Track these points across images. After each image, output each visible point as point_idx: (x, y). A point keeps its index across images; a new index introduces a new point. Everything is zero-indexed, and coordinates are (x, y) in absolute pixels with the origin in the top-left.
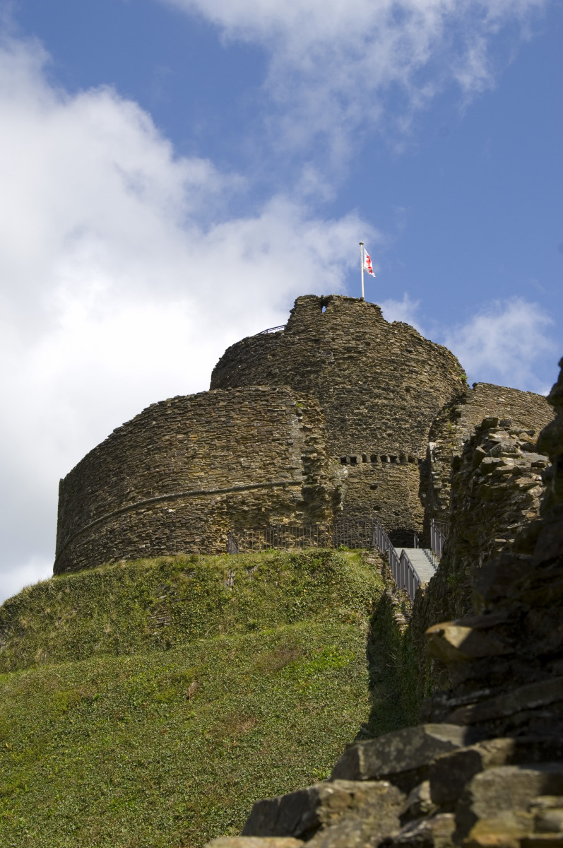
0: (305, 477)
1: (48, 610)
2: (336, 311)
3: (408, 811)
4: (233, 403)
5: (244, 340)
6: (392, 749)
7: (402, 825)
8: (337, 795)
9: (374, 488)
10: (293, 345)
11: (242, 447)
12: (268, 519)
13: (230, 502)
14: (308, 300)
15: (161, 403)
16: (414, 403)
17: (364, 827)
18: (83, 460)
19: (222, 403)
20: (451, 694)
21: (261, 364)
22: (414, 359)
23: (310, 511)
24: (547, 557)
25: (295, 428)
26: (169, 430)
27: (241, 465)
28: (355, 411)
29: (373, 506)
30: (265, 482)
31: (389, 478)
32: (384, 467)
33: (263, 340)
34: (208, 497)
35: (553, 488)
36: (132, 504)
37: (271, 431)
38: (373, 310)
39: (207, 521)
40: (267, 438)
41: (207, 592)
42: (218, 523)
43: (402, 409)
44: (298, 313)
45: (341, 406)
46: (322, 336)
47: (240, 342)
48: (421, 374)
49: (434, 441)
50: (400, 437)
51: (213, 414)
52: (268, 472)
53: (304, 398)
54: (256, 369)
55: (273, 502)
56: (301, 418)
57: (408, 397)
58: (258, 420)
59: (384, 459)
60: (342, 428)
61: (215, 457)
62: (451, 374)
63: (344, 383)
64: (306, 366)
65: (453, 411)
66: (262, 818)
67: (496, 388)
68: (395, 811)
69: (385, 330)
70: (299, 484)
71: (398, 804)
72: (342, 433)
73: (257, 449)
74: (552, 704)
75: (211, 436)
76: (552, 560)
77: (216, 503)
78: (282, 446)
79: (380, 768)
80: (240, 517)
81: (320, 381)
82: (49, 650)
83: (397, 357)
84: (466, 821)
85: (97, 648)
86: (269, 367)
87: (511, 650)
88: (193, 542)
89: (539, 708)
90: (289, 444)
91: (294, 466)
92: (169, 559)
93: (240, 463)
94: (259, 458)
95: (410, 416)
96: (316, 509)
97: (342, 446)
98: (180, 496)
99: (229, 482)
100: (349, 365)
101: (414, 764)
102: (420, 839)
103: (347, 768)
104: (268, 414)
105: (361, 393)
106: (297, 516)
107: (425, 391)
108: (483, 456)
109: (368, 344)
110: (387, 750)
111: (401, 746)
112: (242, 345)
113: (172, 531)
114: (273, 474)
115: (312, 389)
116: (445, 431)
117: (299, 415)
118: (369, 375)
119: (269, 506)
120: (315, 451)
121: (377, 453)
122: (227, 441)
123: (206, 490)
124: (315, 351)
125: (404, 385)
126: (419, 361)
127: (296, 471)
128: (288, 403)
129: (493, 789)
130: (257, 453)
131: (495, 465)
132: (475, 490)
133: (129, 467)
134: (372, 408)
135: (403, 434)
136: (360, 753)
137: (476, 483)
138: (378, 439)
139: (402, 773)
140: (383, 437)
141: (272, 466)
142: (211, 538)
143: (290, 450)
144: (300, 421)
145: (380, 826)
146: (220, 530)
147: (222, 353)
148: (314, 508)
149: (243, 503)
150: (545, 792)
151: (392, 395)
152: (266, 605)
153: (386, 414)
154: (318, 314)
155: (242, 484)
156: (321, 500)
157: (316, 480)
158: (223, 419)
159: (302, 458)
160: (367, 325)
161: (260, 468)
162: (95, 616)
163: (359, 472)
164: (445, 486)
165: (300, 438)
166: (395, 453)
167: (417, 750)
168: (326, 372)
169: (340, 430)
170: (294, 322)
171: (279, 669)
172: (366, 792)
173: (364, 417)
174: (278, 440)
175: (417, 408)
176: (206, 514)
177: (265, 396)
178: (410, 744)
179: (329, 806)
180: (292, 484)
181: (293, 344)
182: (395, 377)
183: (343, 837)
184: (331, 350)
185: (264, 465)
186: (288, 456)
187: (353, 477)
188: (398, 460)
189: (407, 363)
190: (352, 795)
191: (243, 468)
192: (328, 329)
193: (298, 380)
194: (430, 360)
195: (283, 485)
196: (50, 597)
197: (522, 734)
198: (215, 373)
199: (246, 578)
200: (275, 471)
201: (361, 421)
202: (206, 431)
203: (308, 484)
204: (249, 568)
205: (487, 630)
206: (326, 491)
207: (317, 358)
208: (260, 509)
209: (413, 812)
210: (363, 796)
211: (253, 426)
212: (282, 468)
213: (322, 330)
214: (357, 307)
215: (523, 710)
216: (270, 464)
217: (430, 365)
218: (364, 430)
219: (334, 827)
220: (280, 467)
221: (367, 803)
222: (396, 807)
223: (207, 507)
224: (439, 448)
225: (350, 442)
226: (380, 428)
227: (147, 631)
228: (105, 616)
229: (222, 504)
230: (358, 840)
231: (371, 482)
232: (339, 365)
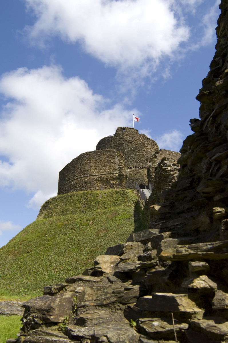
0: (119, 172)
1: (56, 203)
2: (127, 131)
3: (145, 249)
4: (101, 153)
5: (104, 138)
6: (141, 235)
7: (144, 253)
8: (128, 245)
11: (104, 164)
12: (110, 182)
13: (100, 178)
14: (120, 128)
15: (84, 153)
16: (146, 154)
17: (135, 253)
18: (65, 167)
19: (99, 153)
20: (156, 222)
21: (108, 144)
22: (146, 143)
23: (120, 180)
24: (179, 189)
25: (117, 160)
26: (86, 160)
28: (131, 156)
29: (135, 179)
30: (109, 173)
31: (139, 172)
32: (138, 169)
33: (109, 138)
34: (95, 176)
35: (181, 173)
36: (77, 178)
37: (111, 160)
38: (136, 131)
39: (95, 182)
40: (110, 162)
41: (95, 199)
42: (98, 183)
43: (143, 155)
44: (118, 131)
45: (128, 154)
48: (148, 147)
49: (151, 163)
51: (97, 156)
53: (119, 152)
55: (111, 178)
57: (144, 152)
58: (108, 158)
59: (138, 167)
61: (97, 166)
62: (155, 147)
63: (129, 149)
64: (119, 144)
65: (155, 156)
66: (110, 251)
67: (166, 150)
68: (142, 249)
69: (139, 136)
70: (117, 173)
71: (143, 248)
73: (107, 165)
74: (180, 224)
76: (181, 190)
77: (97, 178)
78: (113, 164)
79: (138, 239)
80: (103, 181)
81: (123, 148)
82: (56, 213)
83: (142, 142)
84: (160, 251)
85: (68, 213)
86: (110, 145)
87: (170, 211)
88: (92, 187)
89: (177, 225)
92: (86, 191)
93: (103, 168)
94: (108, 167)
95: (145, 157)
97: (128, 164)
98: (88, 176)
99: (100, 173)
100: (130, 144)
101: (147, 238)
102: (148, 255)
103: (130, 239)
104: (110, 156)
105: (133, 151)
106: (117, 181)
107: (149, 151)
108: (163, 167)
109: (135, 139)
110: (140, 235)
111: (143, 234)
113: (86, 185)
114: (111, 171)
115: (121, 150)
116: (153, 161)
117: (118, 156)
118: (135, 147)
120: (121, 165)
122: (100, 163)
123: (95, 175)
124: (122, 141)
125: (143, 149)
127: (117, 170)
128: (115, 154)
129: (166, 243)
131: (165, 169)
132: (160, 175)
133: (76, 169)
134: (135, 155)
135: (143, 161)
136: (134, 236)
137: (161, 173)
138: (137, 163)
139: (144, 240)
141: (111, 169)
142: (96, 186)
143: (115, 165)
144: (118, 158)
145: (138, 253)
147: (99, 141)
149: (104, 178)
150: (179, 244)
151: (140, 152)
152: (109, 203)
153: (139, 156)
154: (122, 132)
155: (103, 173)
156: (123, 177)
157: (122, 172)
158: (99, 157)
159: (118, 167)
160: (135, 135)
162: (68, 205)
163: (132, 170)
164: (153, 174)
165: (118, 162)
166: (141, 166)
167: (147, 235)
168: (124, 146)
169: (128, 160)
170: (117, 134)
171: (112, 218)
172: (135, 245)
174: (112, 162)
176: (95, 180)
177: (109, 152)
178: (146, 234)
179: (126, 248)
181: (116, 139)
182: (141, 147)
183: (130, 255)
184: (126, 141)
185: (109, 169)
187: (131, 172)
188: (142, 168)
189: (144, 144)
190: (132, 246)
191: (104, 169)
192: (125, 135)
193: (117, 148)
194: (150, 143)
195: (114, 173)
196: (57, 200)
197: (173, 231)
198: (97, 146)
199: (105, 196)
201: (133, 158)
202: (95, 160)
204: (105, 194)
205: (164, 206)
206: (124, 175)
207: (122, 143)
208: (108, 179)
209: (146, 249)
210: (134, 246)
211: (106, 159)
212: (113, 169)
213: (123, 136)
214: (132, 130)
215: (173, 225)
218: (134, 160)
219: (127, 253)
221: (135, 247)
222: (142, 248)
224: (152, 165)
225: (130, 163)
226: (137, 160)
227: (80, 209)
228: (70, 205)
230: (133, 256)
231: (135, 173)
232: (127, 144)
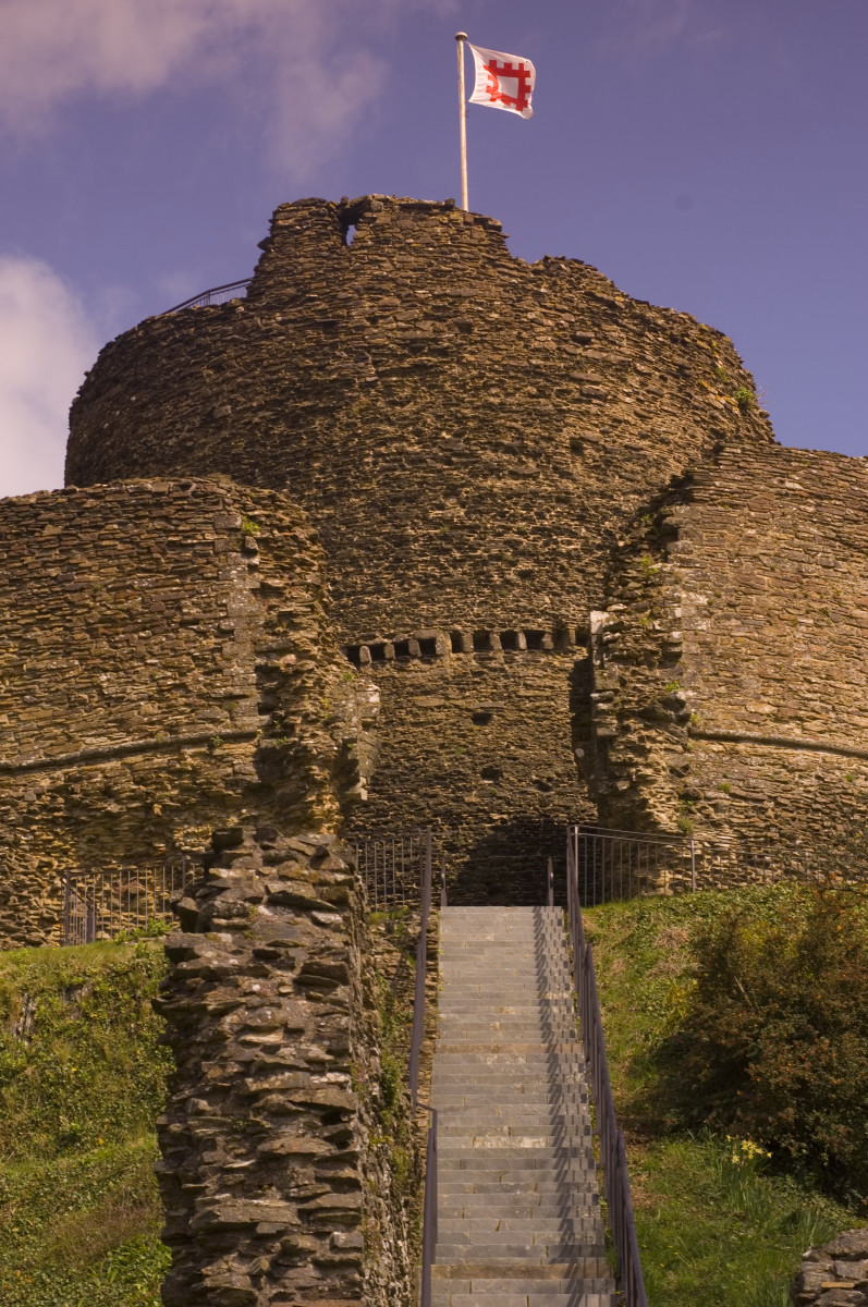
0: (266, 718)
2: (379, 242)
4: (80, 527)
5: (143, 325)
9: (482, 718)
10: (267, 338)
11: (105, 645)
12: (171, 831)
13: (73, 792)
14: (306, 213)
16: (594, 484)
19: (50, 530)
21: (186, 393)
22: (593, 362)
23: (277, 809)
25: (239, 590)
27: (101, 694)
28: (432, 515)
29: (480, 768)
30: (162, 736)
31: (522, 692)
32: (509, 661)
34: (21, 780)
37: (177, 601)
38: (480, 233)
39: (16, 843)
40: (167, 617)
42: (45, 847)
43: (559, 500)
44: (279, 251)
45: (395, 501)
46: (343, 312)
47: (133, 331)
48: (615, 401)
49: (603, 609)
50: (555, 580)
51: (29, 559)
52: (171, 709)
53: (264, 507)
54: (175, 407)
55: (184, 789)
56: (256, 561)
57: (577, 468)
58: (144, 570)
59: (509, 641)
60: (397, 560)
61: (35, 673)
62: (705, 390)
63: (402, 438)
64: (302, 395)
65: (658, 523)
69: (515, 286)
70: (249, 736)
72: (398, 576)
73: (142, 649)
75: (24, 617)
77: (39, 796)
78: (206, 637)
80: (100, 829)
81: (339, 434)
83: (546, 359)
86: (207, 399)
90: (222, 633)
91: (237, 691)
93: (99, 687)
94: (145, 673)
95: (581, 519)
96: (288, 804)
97: (398, 612)
99: (70, 738)
100: (415, 389)
104: (170, 554)
105: (449, 462)
107: (626, 447)
109: (466, 328)
112: (139, 338)
114: (182, 713)
115: (317, 459)
116: (634, 579)
117: (251, 553)
118: (468, 412)
119: (171, 799)
120: (293, 648)
121: (492, 626)
122: (66, 629)
123: (13, 762)
124: (325, 354)
125: (566, 435)
126: (608, 364)
127: (242, 703)
128: (221, 524)
130: (142, 659)
134: (476, 504)
135: (562, 569)
138: (494, 588)
140: (508, 582)
141: (181, 692)
142: (26, 886)
143: (228, 648)
144: (253, 568)
146: (49, 865)
148: (286, 802)
149: (107, 793)
151: (532, 464)
153: (514, 518)
154: (331, 250)
155: (103, 743)
156: (303, 779)
157: (292, 726)
158: (54, 572)
159: (258, 669)
160: (464, 277)
161: (150, 698)
163: (442, 678)
164: (626, 729)
165: (252, 616)
166: (540, 623)
168: (356, 409)
169: (392, 568)
170: (270, 274)
171: (100, 1255)
173: (455, 528)
174: (196, 622)
175: (602, 495)
176: (13, 826)
177: (159, 505)
180: (228, 738)
181: (267, 335)
182: (541, 414)
184: (368, 349)
185: (160, 692)
186: (223, 663)
187: (426, 693)
188: (547, 640)
189: (576, 374)
191: (107, 700)
192: (357, 291)
193: (280, 435)
194: (643, 359)
195: (209, 741)
199: (61, 1016)
200: (186, 705)
201: (450, 538)
202: (12, 606)
203: (273, 736)
204: (69, 990)
206: (315, 757)
207: (331, 373)
208: (149, 808)
211: (131, 587)
212: (206, 697)
213: (342, 295)
214: (435, 226)
216: (175, 687)
217: (640, 373)
218: (456, 563)
220: (201, 696)
223: (14, 805)
224: (613, 629)
225: (420, 599)
226: (498, 558)
229: (54, 798)
231: (475, 705)
232: (388, 390)
